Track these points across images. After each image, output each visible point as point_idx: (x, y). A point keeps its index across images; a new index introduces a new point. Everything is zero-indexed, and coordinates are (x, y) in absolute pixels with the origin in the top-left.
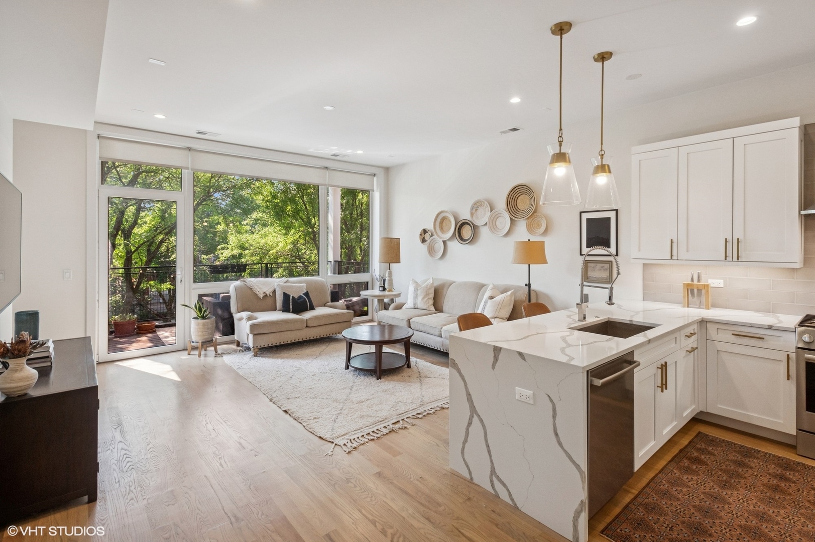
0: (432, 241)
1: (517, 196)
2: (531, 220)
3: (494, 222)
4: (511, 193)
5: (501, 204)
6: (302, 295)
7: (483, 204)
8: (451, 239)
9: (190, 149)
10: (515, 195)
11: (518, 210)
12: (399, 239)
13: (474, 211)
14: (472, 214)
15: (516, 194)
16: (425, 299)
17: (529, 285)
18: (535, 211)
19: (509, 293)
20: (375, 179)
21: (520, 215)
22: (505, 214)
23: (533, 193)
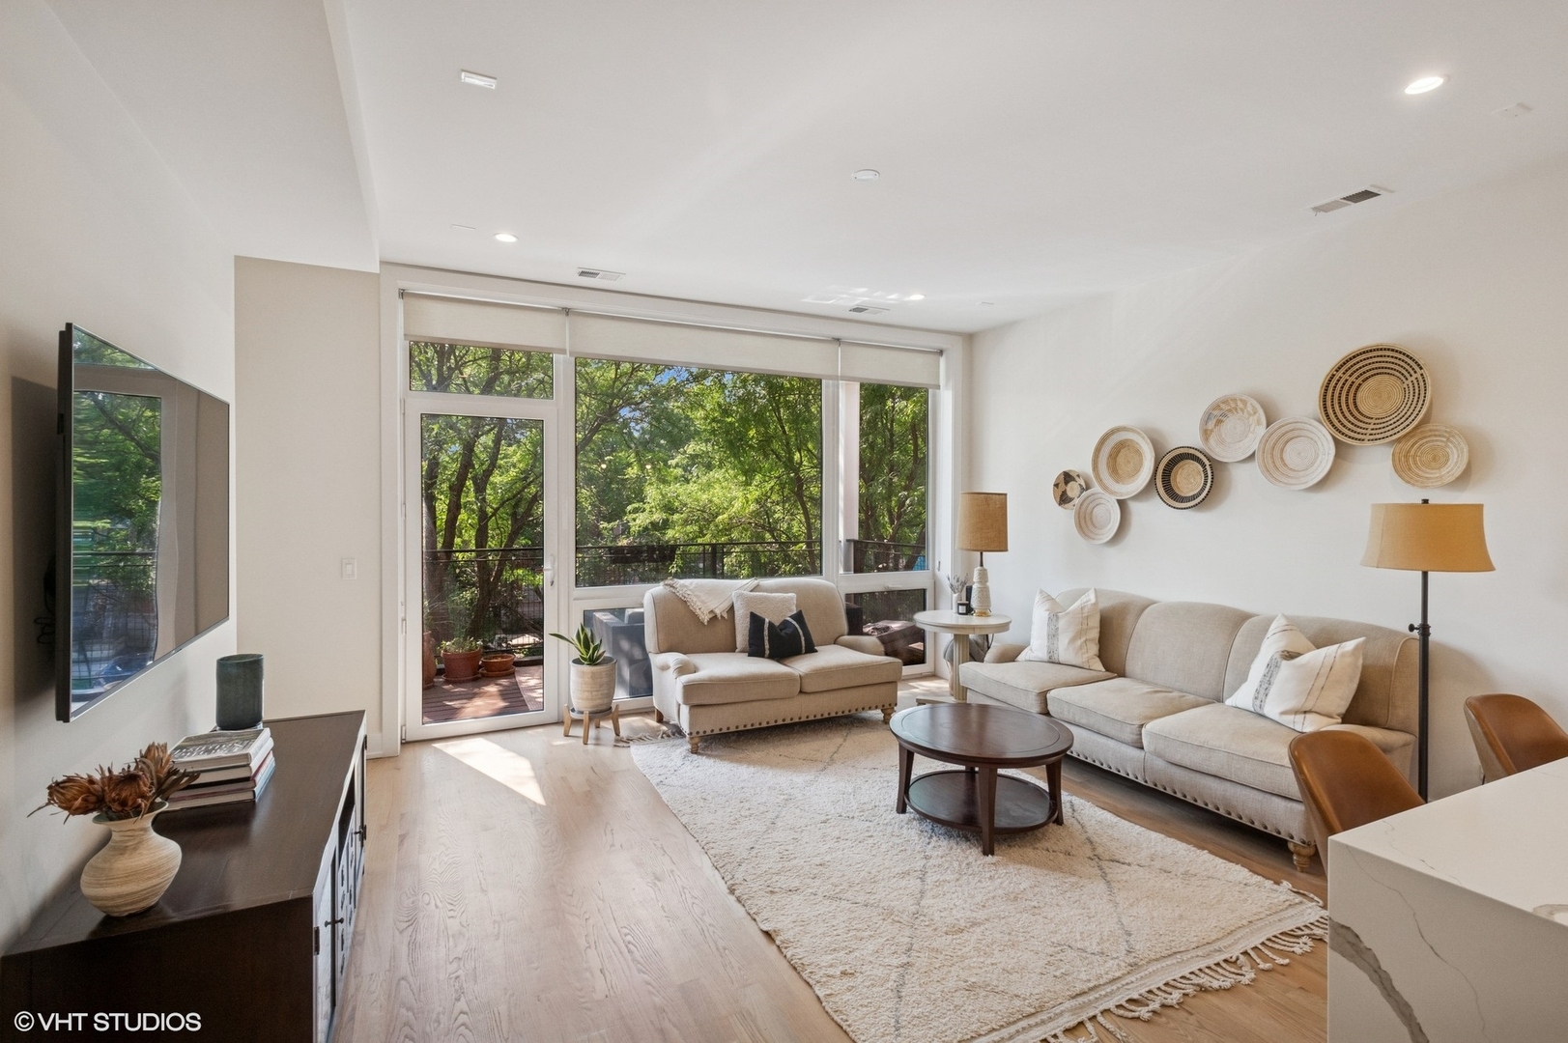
0: (1088, 501)
1: (1358, 382)
2: (1410, 443)
3: (1277, 452)
4: (1340, 374)
5: (1303, 401)
6: (789, 619)
7: (1240, 405)
8: (1143, 495)
9: (567, 311)
10: (1353, 378)
11: (1362, 418)
12: (1006, 495)
13: (1211, 425)
14: (1206, 434)
16: (1079, 642)
17: (1425, 629)
18: (1426, 420)
19: (1349, 646)
20: (942, 360)
21: (1370, 431)
22: (1315, 430)
23: (1421, 368)
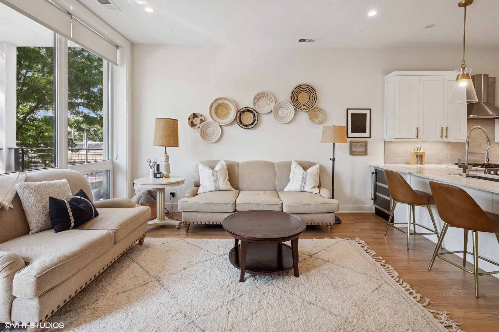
1: (299, 93)
2: (312, 112)
3: (277, 111)
4: (295, 90)
5: (285, 96)
6: (77, 197)
7: (266, 95)
11: (300, 103)
12: (178, 120)
13: (256, 101)
14: (254, 104)
15: (298, 91)
17: (333, 159)
18: (316, 106)
20: (118, 51)
22: (288, 106)
23: (315, 92)
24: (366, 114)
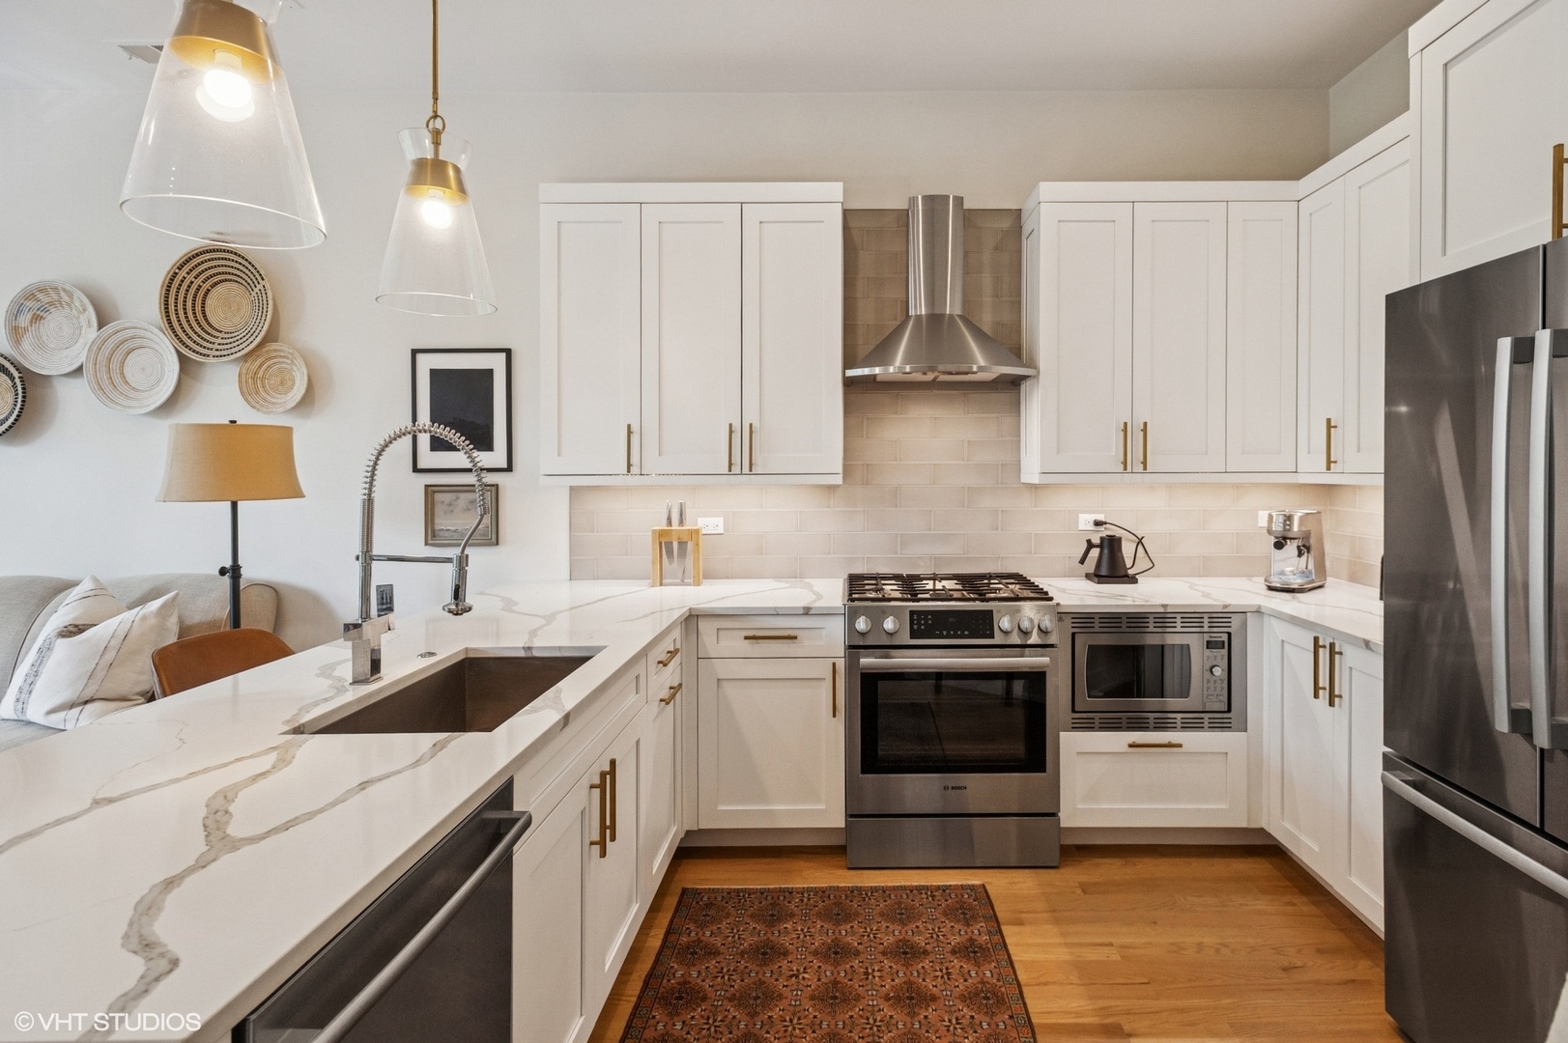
2: (258, 363)
3: (115, 365)
4: (183, 273)
5: (142, 305)
7: (67, 298)
10: (199, 281)
11: (210, 330)
13: (23, 323)
14: (16, 336)
15: (201, 278)
17: (234, 572)
18: (271, 337)
19: (155, 605)
21: (216, 346)
22: (157, 340)
23: (263, 279)
24: (489, 373)
